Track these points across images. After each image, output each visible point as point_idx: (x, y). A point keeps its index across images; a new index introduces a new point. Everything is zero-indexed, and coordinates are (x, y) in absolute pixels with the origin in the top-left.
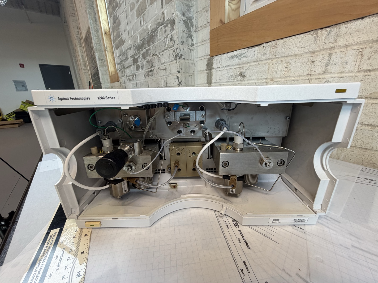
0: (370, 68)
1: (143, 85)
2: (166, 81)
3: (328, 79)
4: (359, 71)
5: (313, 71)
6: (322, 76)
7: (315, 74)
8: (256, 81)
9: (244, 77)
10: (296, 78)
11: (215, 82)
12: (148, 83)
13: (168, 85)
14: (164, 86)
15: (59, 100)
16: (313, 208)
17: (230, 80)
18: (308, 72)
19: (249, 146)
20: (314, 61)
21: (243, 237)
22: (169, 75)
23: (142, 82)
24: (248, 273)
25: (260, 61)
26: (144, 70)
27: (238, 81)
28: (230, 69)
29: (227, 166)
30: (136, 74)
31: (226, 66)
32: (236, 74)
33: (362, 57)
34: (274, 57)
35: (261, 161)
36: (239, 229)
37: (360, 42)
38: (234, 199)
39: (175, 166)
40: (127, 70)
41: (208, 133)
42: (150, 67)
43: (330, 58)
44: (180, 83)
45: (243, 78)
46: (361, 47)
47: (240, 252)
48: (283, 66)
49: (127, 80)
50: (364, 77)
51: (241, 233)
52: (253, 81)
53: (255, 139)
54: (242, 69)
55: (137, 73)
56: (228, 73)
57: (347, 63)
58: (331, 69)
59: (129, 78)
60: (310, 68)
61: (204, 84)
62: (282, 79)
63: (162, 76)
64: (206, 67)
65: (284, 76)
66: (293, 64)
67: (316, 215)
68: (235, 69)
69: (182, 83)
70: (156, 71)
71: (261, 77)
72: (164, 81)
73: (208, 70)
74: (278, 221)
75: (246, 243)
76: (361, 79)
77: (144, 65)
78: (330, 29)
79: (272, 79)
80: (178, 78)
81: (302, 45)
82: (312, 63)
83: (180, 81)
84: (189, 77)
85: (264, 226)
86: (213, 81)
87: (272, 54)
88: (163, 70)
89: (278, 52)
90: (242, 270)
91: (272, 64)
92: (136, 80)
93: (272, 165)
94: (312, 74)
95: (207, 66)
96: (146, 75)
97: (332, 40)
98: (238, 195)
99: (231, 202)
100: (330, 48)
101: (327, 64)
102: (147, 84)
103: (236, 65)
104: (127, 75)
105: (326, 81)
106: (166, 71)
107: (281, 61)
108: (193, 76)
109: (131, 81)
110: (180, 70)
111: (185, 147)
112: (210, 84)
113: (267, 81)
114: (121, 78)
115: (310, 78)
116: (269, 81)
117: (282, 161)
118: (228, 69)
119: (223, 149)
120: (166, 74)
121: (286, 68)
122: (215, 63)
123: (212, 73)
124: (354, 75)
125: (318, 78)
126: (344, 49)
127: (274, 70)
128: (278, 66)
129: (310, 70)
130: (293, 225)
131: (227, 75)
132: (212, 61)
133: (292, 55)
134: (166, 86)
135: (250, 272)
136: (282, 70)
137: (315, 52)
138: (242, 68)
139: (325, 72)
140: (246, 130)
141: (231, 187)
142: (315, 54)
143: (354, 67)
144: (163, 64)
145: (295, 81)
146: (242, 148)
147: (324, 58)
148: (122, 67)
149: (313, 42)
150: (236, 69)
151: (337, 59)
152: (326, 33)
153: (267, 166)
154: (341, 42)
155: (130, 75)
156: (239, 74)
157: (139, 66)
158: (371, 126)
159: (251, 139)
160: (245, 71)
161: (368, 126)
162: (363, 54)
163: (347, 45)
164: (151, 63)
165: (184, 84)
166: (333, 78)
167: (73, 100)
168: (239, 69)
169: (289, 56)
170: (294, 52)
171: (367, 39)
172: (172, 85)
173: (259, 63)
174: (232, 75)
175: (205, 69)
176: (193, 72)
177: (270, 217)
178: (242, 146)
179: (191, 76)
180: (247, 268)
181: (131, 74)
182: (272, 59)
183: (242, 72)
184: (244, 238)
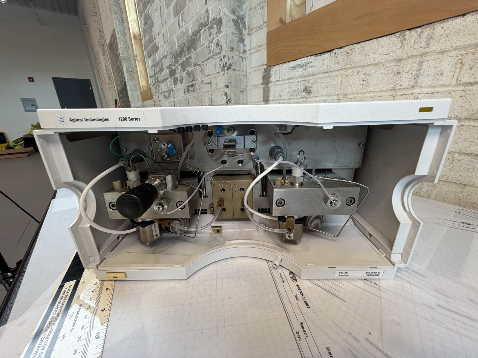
0: (472, 81)
1: (182, 103)
2: (211, 98)
3: (417, 95)
4: (457, 85)
5: (398, 85)
6: (409, 92)
7: (401, 88)
8: (325, 98)
9: (310, 92)
10: (376, 94)
11: (273, 100)
12: (188, 100)
13: (213, 103)
14: (209, 104)
15: (71, 121)
16: (390, 259)
17: (292, 97)
18: (392, 86)
19: (311, 181)
20: (400, 71)
21: (301, 293)
22: (215, 91)
23: (181, 99)
24: (306, 336)
25: (330, 72)
26: (183, 84)
27: (302, 98)
28: (292, 83)
29: (283, 206)
30: (173, 89)
31: (287, 79)
32: (300, 89)
33: (462, 66)
34: (348, 67)
35: (326, 199)
36: (297, 283)
37: (460, 46)
38: (292, 247)
39: (219, 205)
40: (163, 84)
41: (259, 164)
42: (191, 81)
43: (420, 68)
44: (229, 100)
45: (309, 94)
46: (461, 53)
47: (297, 311)
48: (360, 78)
49: (162, 97)
50: (464, 92)
51: (299, 288)
52: (322, 98)
53: (319, 171)
54: (307, 83)
55: (175, 88)
56: (290, 88)
57: (442, 74)
58: (421, 82)
59: (164, 95)
60: (395, 81)
61: (259, 102)
62: (359, 96)
63: (206, 92)
64: (262, 80)
65: (361, 91)
66: (373, 75)
67: (394, 267)
68: (298, 82)
69: (231, 100)
70: (199, 86)
71: (331, 93)
72: (208, 98)
73: (264, 84)
74: (345, 275)
75: (305, 300)
76: (460, 95)
77: (184, 78)
78: (421, 30)
79: (346, 96)
80: (226, 94)
81: (385, 50)
82: (398, 74)
83: (228, 98)
84: (241, 93)
85: (328, 280)
86: (271, 98)
87: (346, 62)
88: (207, 85)
89: (354, 61)
90: (298, 333)
91: (346, 76)
92: (173, 97)
93: (339, 204)
94: (397, 88)
95: (263, 78)
96: (186, 91)
97: (424, 44)
98: (297, 242)
99: (289, 250)
100: (420, 55)
101: (417, 76)
102: (188, 102)
103: (300, 77)
104: (162, 91)
105: (415, 98)
106: (211, 85)
107: (358, 72)
108: (245, 92)
109: (167, 99)
110: (229, 84)
111: (231, 181)
112: (266, 102)
113: (339, 98)
114: (155, 94)
115: (395, 93)
116: (342, 97)
117: (352, 199)
118: (290, 83)
119: (278, 183)
120: (211, 88)
121: (363, 80)
122: (273, 75)
123: (269, 88)
124: (452, 89)
125: (405, 94)
126: (439, 56)
127: (348, 83)
128: (354, 79)
129: (395, 84)
130: (365, 279)
131: (288, 91)
132: (270, 72)
133: (372, 64)
134: (211, 104)
135: (307, 336)
136: (358, 84)
137: (401, 60)
138: (308, 81)
139: (413, 87)
140: (307, 160)
141: (287, 231)
142: (401, 63)
143: (452, 79)
144: (207, 76)
145: (375, 98)
146: (302, 183)
147: (413, 67)
148: (156, 80)
149: (399, 47)
150: (300, 82)
151: (429, 68)
152: (416, 34)
153: (333, 205)
154: (435, 47)
155: (166, 91)
156: (303, 88)
157: (177, 80)
158: (472, 156)
159: (314, 171)
160: (311, 85)
161: (468, 156)
162: (464, 62)
163: (443, 50)
164: (192, 75)
165: (234, 102)
166: (423, 94)
167: (89, 121)
168: (304, 82)
169: (367, 66)
170: (374, 60)
171: (469, 42)
172: (219, 104)
173: (329, 75)
174: (294, 90)
175: (261, 83)
176: (245, 87)
177: (336, 269)
178: (301, 180)
179: (242, 92)
180: (304, 331)
181: (168, 90)
182: (346, 69)
183: (307, 86)
184: (302, 295)
